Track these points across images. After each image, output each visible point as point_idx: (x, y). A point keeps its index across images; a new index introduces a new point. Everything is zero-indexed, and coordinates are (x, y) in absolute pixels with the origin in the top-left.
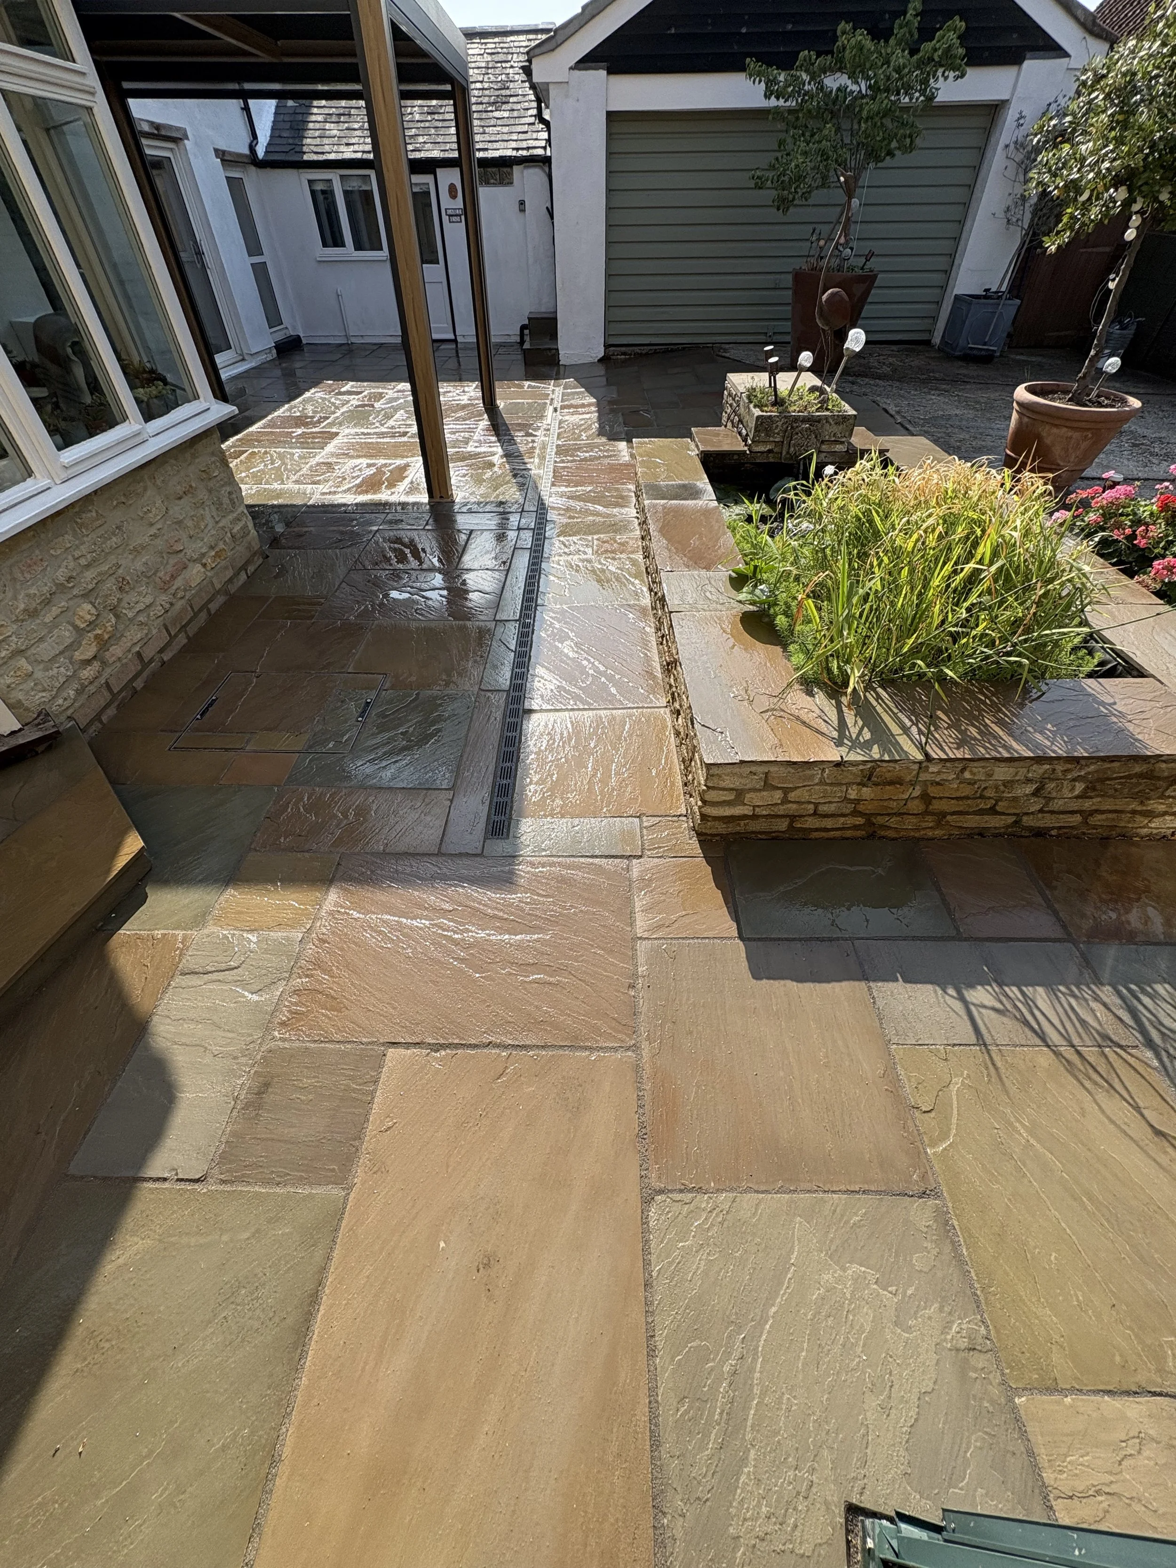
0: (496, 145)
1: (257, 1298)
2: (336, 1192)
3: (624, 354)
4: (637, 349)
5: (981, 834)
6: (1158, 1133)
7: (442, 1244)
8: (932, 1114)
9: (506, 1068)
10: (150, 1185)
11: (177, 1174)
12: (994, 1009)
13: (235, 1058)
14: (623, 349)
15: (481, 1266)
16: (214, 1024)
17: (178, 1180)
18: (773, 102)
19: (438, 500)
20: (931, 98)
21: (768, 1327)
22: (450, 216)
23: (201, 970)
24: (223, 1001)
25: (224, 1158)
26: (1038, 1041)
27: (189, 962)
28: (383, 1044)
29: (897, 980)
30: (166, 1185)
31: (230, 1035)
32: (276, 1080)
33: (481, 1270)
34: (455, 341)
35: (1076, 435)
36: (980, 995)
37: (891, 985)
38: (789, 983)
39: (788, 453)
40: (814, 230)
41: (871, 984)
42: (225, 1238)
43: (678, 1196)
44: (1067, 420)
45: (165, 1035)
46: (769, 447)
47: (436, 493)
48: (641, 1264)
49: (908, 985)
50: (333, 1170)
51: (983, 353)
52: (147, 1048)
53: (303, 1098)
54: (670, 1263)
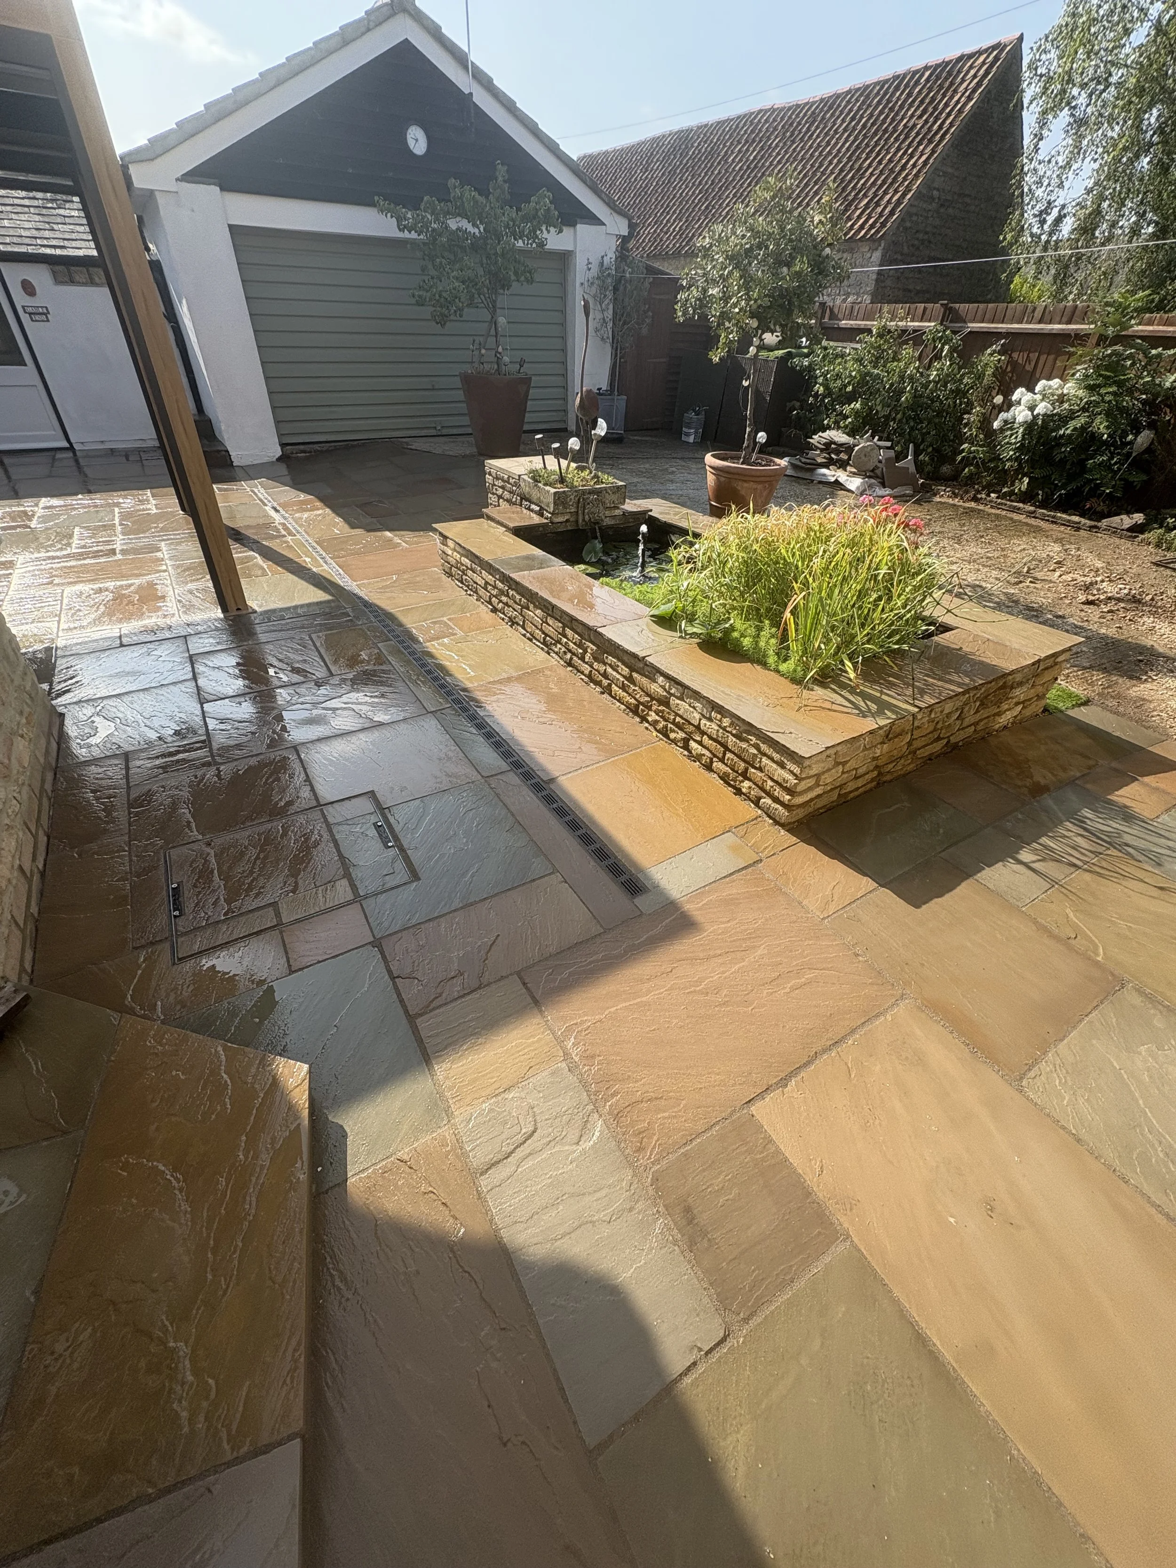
0: (74, 244)
1: (884, 1381)
2: (840, 1248)
3: (304, 452)
4: (316, 447)
5: (930, 759)
6: (1161, 888)
7: (952, 1220)
8: (1079, 937)
9: (846, 1064)
10: (688, 1380)
11: (700, 1350)
12: (1039, 860)
13: (631, 1210)
14: (302, 447)
15: (989, 1212)
16: (572, 1195)
17: (707, 1353)
18: (406, 235)
19: (236, 613)
20: (542, 245)
21: (1149, 1114)
22: (30, 314)
23: (500, 1157)
24: (558, 1168)
25: (724, 1303)
26: (1073, 869)
27: (478, 1157)
28: (742, 1107)
29: (984, 869)
30: (701, 1368)
31: (603, 1193)
32: (690, 1200)
33: (992, 1215)
34: (71, 448)
35: (760, 487)
36: (1025, 855)
37: (984, 872)
38: (936, 900)
39: (584, 520)
40: (474, 341)
41: (975, 877)
42: (804, 1361)
43: (1032, 1074)
44: (753, 476)
45: (535, 1240)
46: (566, 517)
47: (232, 606)
48: (1061, 1131)
49: (992, 868)
50: (819, 1233)
51: (614, 436)
52: (529, 1266)
53: (731, 1197)
54: (1073, 1118)
